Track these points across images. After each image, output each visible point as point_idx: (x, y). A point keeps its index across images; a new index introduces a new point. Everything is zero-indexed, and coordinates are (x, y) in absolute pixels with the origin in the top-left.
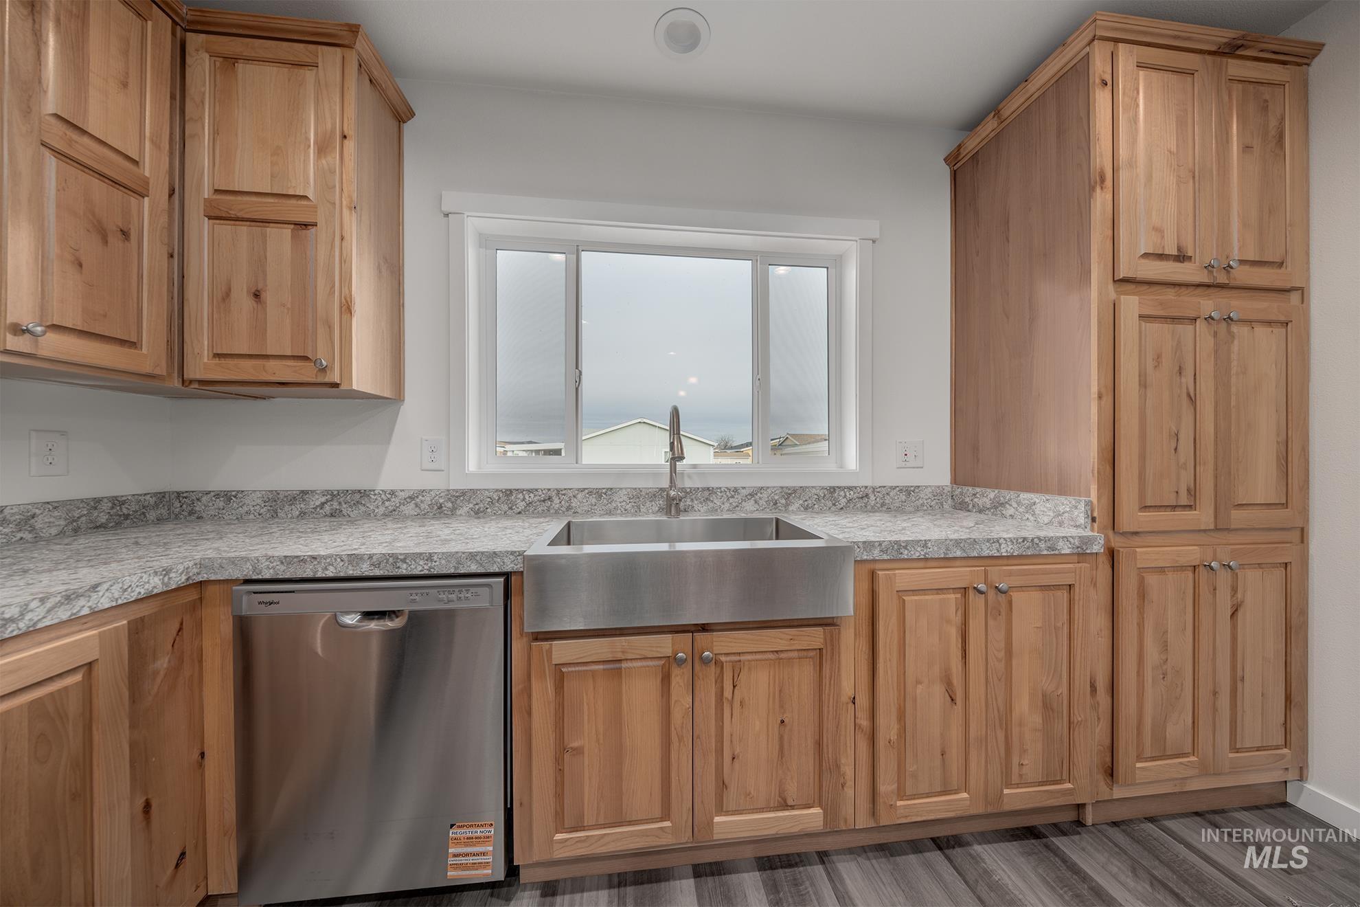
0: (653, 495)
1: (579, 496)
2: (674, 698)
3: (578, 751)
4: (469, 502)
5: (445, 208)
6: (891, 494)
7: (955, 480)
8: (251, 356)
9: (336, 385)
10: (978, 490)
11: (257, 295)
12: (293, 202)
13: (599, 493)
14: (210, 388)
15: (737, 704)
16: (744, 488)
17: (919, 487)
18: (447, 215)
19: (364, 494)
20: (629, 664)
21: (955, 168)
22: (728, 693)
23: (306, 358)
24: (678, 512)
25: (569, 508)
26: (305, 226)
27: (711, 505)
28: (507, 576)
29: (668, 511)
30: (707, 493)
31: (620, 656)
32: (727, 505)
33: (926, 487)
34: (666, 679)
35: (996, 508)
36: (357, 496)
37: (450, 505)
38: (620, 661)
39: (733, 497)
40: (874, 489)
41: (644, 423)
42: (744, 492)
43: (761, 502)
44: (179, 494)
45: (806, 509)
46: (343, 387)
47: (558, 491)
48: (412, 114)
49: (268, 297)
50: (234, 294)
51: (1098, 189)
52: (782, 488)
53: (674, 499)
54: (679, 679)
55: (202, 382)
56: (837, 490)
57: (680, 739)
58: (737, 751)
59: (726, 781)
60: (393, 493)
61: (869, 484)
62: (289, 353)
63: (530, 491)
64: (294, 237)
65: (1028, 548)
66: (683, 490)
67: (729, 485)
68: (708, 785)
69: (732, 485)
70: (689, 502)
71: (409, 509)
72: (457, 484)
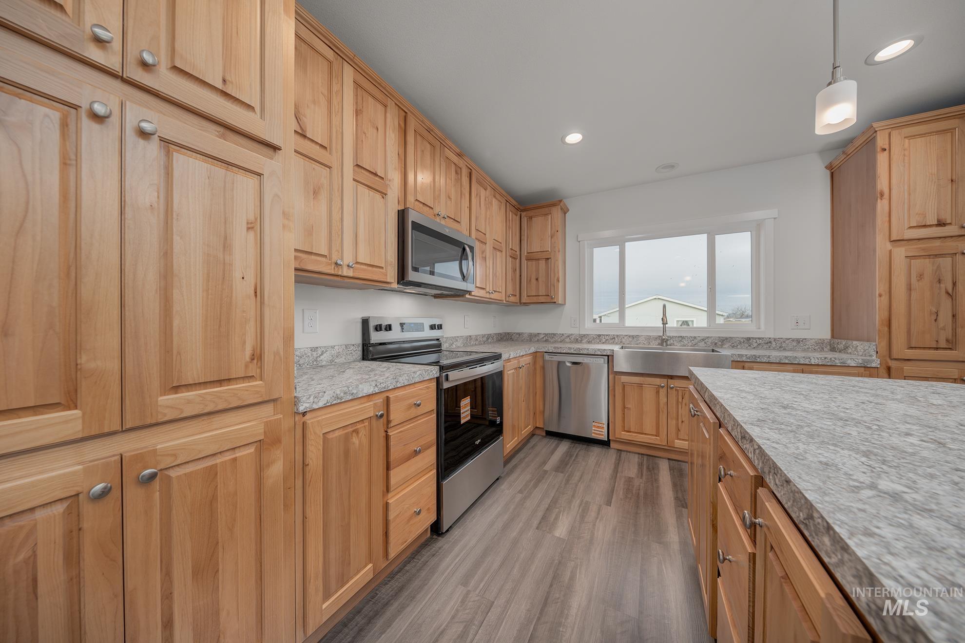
0: (656, 338)
1: (625, 338)
2: (660, 398)
3: (629, 409)
4: (586, 338)
5: (579, 240)
6: (786, 342)
7: (833, 336)
8: (536, 296)
9: (555, 302)
10: (839, 341)
11: (537, 279)
12: (545, 252)
13: (633, 337)
14: (526, 304)
15: (684, 404)
16: (699, 337)
17: (806, 339)
18: (579, 242)
19: (554, 334)
20: (645, 385)
21: (832, 171)
22: (680, 400)
23: (548, 295)
24: (667, 345)
25: (621, 342)
26: (548, 259)
27: (682, 343)
28: (608, 356)
29: (662, 344)
30: (680, 339)
31: (642, 383)
32: (690, 344)
33: (811, 339)
34: (658, 392)
35: (845, 349)
36: (553, 335)
37: (580, 339)
38: (642, 384)
39: (693, 340)
40: (775, 339)
41: (659, 299)
42: (699, 338)
43: (708, 343)
44: (508, 333)
45: (733, 347)
46: (557, 303)
47: (617, 336)
48: (568, 210)
49: (540, 279)
50: (532, 280)
51: (879, 200)
52: (719, 337)
53: (664, 339)
54: (663, 392)
55: (524, 303)
56: (751, 340)
57: (663, 412)
58: (683, 420)
59: (680, 429)
60: (563, 334)
61: (772, 336)
62: (544, 294)
63: (607, 335)
64: (546, 262)
65: (828, 362)
66: (668, 337)
67: (692, 336)
68: (672, 428)
69: (693, 335)
70: (672, 342)
71: (568, 340)
72: (582, 332)
